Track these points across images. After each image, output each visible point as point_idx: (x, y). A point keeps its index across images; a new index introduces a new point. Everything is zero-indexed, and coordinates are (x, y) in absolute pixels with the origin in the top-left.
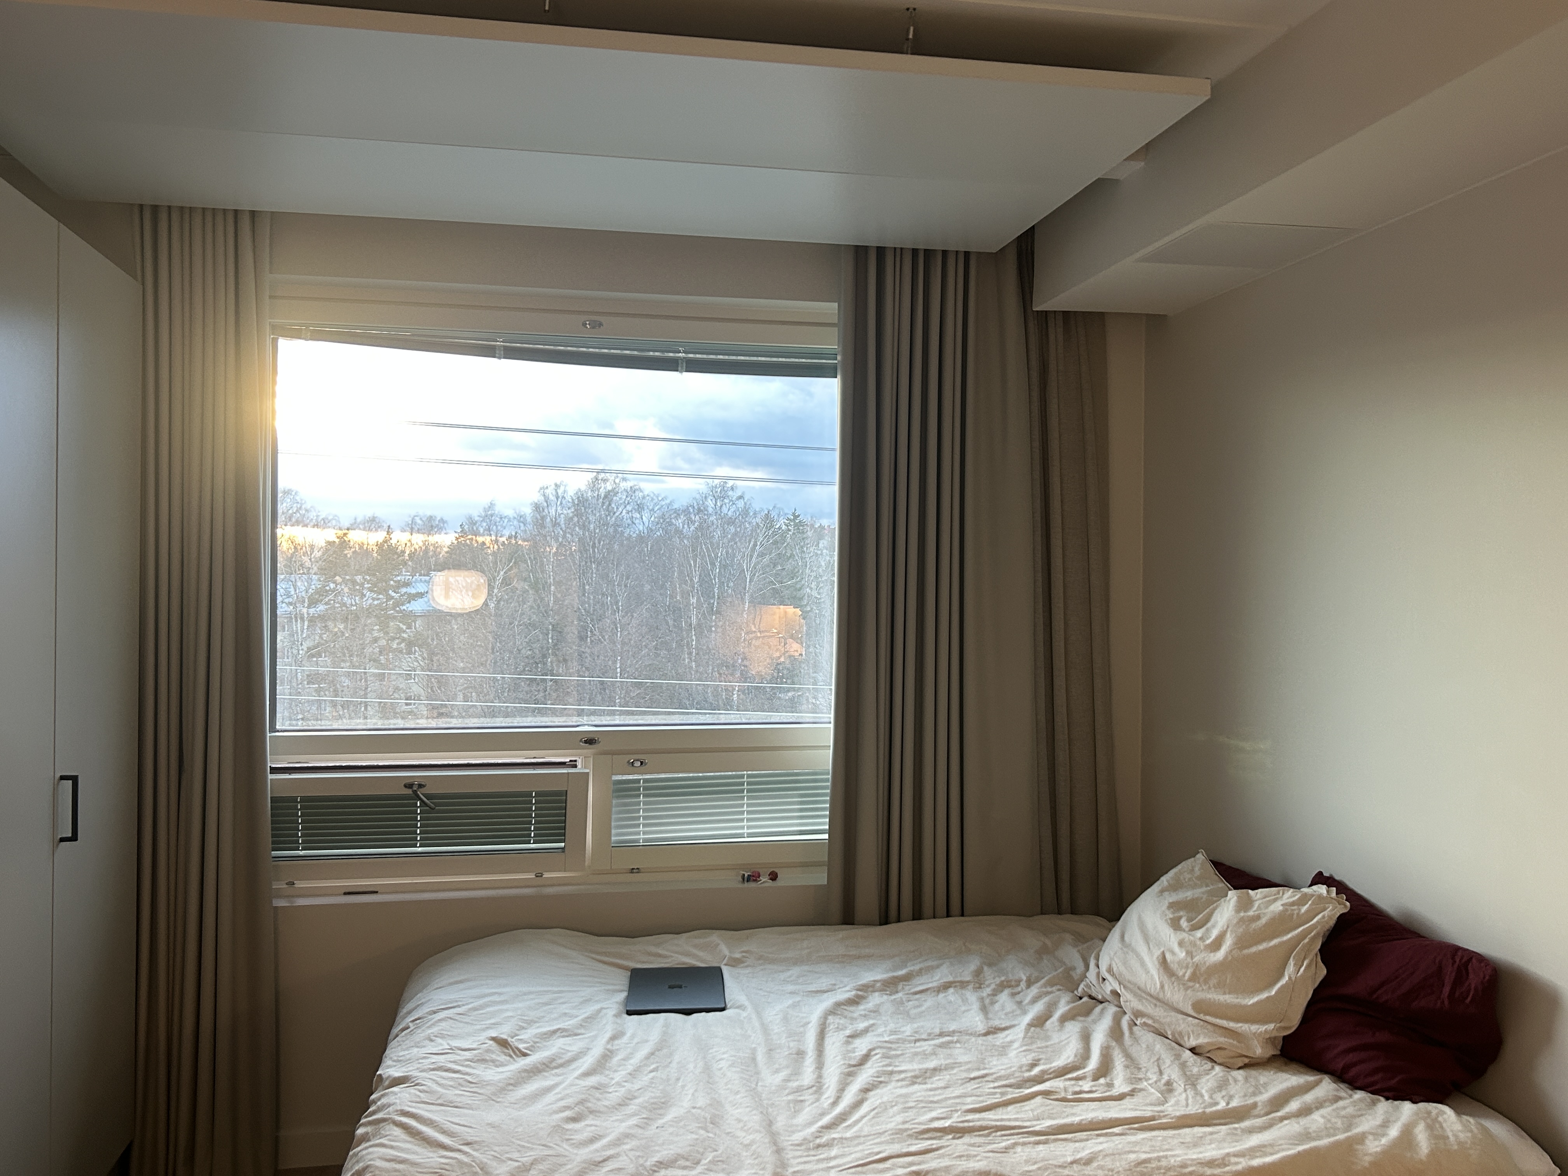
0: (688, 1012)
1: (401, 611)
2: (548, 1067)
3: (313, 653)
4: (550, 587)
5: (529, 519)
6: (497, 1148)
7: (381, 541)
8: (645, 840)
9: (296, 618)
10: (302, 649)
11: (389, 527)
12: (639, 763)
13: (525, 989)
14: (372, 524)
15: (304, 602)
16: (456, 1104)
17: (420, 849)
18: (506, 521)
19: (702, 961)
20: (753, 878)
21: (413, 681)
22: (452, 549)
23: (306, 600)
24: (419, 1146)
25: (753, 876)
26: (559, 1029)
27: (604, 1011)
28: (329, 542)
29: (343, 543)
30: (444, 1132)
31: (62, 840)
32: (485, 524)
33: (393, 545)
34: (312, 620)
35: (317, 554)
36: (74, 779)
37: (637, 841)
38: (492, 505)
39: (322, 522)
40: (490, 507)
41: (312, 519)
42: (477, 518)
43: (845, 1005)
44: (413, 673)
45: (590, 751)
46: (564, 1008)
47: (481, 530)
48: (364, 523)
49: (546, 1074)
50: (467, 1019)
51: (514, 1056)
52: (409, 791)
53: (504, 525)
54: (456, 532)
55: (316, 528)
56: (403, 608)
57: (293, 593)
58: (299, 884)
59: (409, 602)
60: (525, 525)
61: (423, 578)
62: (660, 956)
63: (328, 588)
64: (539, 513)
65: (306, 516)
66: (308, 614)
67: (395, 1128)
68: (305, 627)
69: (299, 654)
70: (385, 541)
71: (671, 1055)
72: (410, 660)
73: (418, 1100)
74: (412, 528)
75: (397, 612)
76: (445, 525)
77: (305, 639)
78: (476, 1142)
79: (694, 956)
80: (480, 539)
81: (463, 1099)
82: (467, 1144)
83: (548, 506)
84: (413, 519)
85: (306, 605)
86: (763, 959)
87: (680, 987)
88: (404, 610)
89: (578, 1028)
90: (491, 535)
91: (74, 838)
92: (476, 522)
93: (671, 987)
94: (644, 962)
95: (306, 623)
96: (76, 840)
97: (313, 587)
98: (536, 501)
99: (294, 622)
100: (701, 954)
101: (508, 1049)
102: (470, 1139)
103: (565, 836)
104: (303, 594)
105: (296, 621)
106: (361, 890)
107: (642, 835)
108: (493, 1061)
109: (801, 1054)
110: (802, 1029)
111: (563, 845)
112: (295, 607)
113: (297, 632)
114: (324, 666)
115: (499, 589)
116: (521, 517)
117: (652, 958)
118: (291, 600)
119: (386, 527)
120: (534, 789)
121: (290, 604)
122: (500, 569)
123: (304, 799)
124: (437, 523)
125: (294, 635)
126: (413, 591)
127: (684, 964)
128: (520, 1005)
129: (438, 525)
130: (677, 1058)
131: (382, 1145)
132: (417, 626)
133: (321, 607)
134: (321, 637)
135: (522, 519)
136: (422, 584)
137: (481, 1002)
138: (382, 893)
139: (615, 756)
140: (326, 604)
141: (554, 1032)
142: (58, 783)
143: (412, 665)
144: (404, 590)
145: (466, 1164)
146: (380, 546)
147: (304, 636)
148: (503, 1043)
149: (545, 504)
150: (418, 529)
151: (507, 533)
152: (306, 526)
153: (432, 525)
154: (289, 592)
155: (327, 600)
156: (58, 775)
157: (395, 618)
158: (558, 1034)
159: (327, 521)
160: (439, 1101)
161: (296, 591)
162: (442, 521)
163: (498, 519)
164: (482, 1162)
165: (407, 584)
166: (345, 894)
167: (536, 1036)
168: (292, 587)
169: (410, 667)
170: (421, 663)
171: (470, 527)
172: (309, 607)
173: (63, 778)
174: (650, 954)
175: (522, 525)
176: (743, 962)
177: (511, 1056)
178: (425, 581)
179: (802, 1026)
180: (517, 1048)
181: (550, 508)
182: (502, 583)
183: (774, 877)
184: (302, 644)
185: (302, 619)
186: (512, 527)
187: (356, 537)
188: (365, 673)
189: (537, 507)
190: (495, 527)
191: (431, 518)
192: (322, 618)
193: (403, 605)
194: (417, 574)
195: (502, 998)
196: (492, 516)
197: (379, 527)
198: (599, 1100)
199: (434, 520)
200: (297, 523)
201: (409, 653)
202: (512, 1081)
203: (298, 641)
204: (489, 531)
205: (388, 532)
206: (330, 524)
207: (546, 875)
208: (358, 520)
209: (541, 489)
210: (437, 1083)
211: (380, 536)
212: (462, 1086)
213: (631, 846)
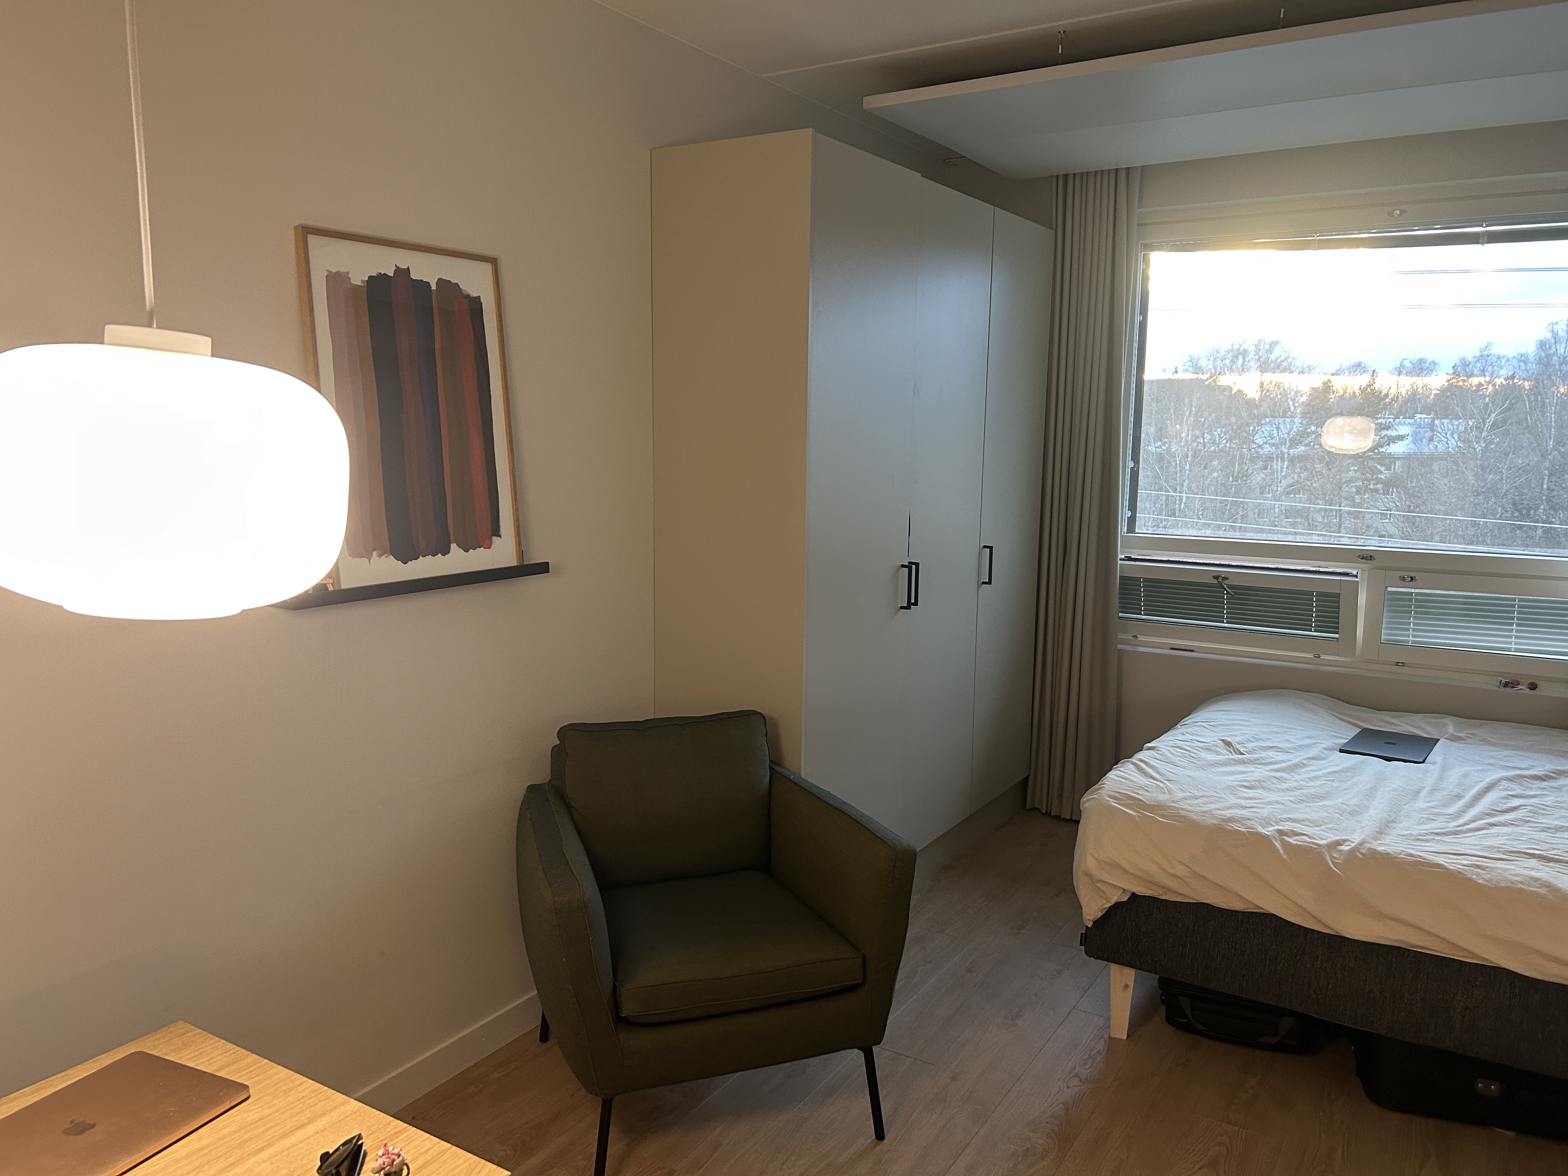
0: (1389, 759)
1: (1379, 453)
2: (1252, 762)
3: (1292, 490)
4: (1551, 429)
5: (1532, 359)
6: (1185, 786)
7: (1364, 385)
8: (1413, 642)
9: (1277, 458)
10: (1281, 486)
11: (1374, 371)
12: (1410, 579)
13: (1266, 722)
14: (1358, 368)
15: (1285, 443)
16: (1176, 764)
17: (1226, 625)
18: (1504, 361)
19: (1427, 733)
20: (1511, 684)
21: (1388, 521)
22: (1443, 391)
23: (1288, 442)
24: (1140, 775)
25: (1512, 683)
26: (1276, 747)
27: (1318, 745)
28: (1313, 388)
29: (1327, 387)
30: (1158, 773)
31: (984, 583)
32: (1479, 365)
33: (1377, 389)
34: (1292, 460)
35: (1304, 399)
36: (991, 548)
37: (1407, 641)
38: (1489, 346)
39: (1308, 369)
40: (1487, 347)
41: (1298, 367)
42: (1470, 359)
43: (1529, 779)
44: (1389, 512)
45: (1366, 565)
46: (1288, 738)
47: (1476, 371)
48: (1350, 369)
49: (1248, 765)
50: (1214, 729)
51: (1233, 753)
52: (1215, 581)
53: (1502, 364)
54: (1447, 374)
55: (1301, 374)
56: (1381, 450)
57: (1276, 435)
58: (1141, 638)
59: (1389, 444)
60: (1526, 364)
61: (1407, 421)
62: (1393, 724)
63: (1309, 430)
64: (1545, 351)
65: (1293, 364)
66: (1289, 455)
67: (1131, 765)
68: (1285, 466)
69: (1277, 490)
70: (1369, 385)
71: (1353, 777)
72: (1386, 500)
73: (1153, 756)
74: (1400, 370)
75: (1376, 454)
76: (1437, 367)
77: (1285, 477)
78: (1174, 781)
79: (1423, 729)
80: (1475, 381)
81: (1182, 763)
82: (1168, 780)
83: (1556, 343)
84: (1402, 362)
85: (1287, 446)
86: (1484, 741)
87: (1395, 744)
88: (1383, 452)
89: (1292, 750)
90: (1485, 376)
91: (990, 583)
92: (1470, 363)
93: (1386, 743)
94: (1376, 726)
95: (1286, 463)
96: (991, 584)
97: (1295, 429)
98: (1542, 338)
99: (1275, 462)
100: (1429, 729)
101: (1230, 748)
102: (1170, 778)
103: (1338, 629)
104: (1286, 436)
105: (1277, 461)
106: (1181, 648)
107: (1411, 638)
108: (1216, 752)
109: (1459, 797)
110: (1474, 784)
111: (1337, 636)
112: (1277, 448)
113: (1277, 472)
114: (1300, 502)
115: (1489, 432)
116: (1521, 357)
117: (1383, 724)
118: (1273, 441)
119: (1371, 372)
120: (1315, 589)
121: (1273, 445)
122: (1491, 411)
123: (1146, 580)
124: (1428, 365)
125: (1274, 473)
126: (1393, 433)
127: (1412, 732)
128: (1258, 729)
129: (1428, 368)
130: (1355, 779)
131: (1120, 771)
132: (1397, 468)
133: (1302, 448)
134: (1299, 476)
135: (1523, 358)
136: (1405, 426)
137: (1230, 722)
138: (1196, 652)
139: (1387, 571)
140: (1306, 445)
141: (1272, 747)
142: (982, 550)
143: (1388, 506)
144: (1384, 433)
145: (1161, 787)
146: (1363, 390)
147: (1284, 474)
148: (1228, 744)
149: (1553, 341)
150: (1407, 372)
151: (1504, 372)
152: (1291, 372)
153: (1421, 368)
154: (1273, 434)
155: (1307, 441)
156: (982, 545)
157: (1372, 459)
158: (1274, 749)
159: (1312, 368)
160: (1166, 760)
161: (1278, 433)
162: (1434, 363)
163: (1495, 359)
164: (1170, 789)
165: (1388, 428)
166: (1171, 649)
167: (1256, 747)
168: (1275, 429)
169: (1385, 506)
170: (1398, 504)
171: (1463, 369)
172: (1290, 448)
173: (985, 547)
174: (1388, 722)
175: (1522, 364)
176: (1464, 740)
177: (1231, 752)
178: (1409, 423)
179: (1475, 782)
180: (1238, 749)
181: (1558, 345)
182: (1492, 426)
183: (1533, 687)
184: (1281, 482)
185: (1283, 460)
186: (1511, 366)
187: (1339, 384)
188: (1340, 510)
189: (1542, 344)
190: (1490, 367)
191: (1421, 361)
192: (1302, 458)
193: (1382, 447)
194: (1401, 417)
195: (1249, 723)
196: (1488, 356)
197: (1364, 372)
198: (1274, 784)
199: (1425, 362)
200: (1285, 370)
201: (1386, 493)
202: (1221, 763)
203: (1277, 478)
204: (1483, 373)
205: (1373, 376)
206: (1314, 371)
207: (1323, 657)
208: (1343, 367)
209: (1549, 325)
210: (1171, 753)
211: (1363, 380)
212: (1186, 757)
213: (1402, 645)
